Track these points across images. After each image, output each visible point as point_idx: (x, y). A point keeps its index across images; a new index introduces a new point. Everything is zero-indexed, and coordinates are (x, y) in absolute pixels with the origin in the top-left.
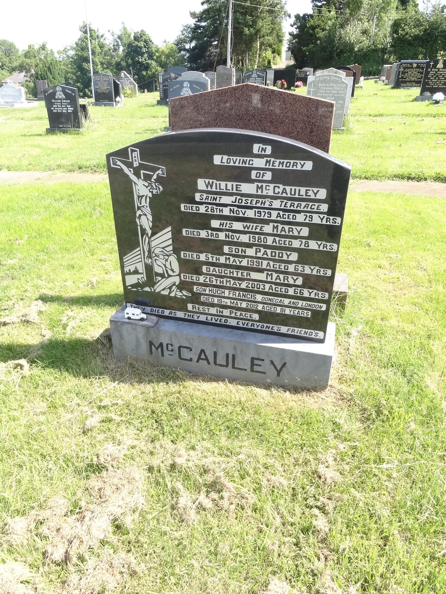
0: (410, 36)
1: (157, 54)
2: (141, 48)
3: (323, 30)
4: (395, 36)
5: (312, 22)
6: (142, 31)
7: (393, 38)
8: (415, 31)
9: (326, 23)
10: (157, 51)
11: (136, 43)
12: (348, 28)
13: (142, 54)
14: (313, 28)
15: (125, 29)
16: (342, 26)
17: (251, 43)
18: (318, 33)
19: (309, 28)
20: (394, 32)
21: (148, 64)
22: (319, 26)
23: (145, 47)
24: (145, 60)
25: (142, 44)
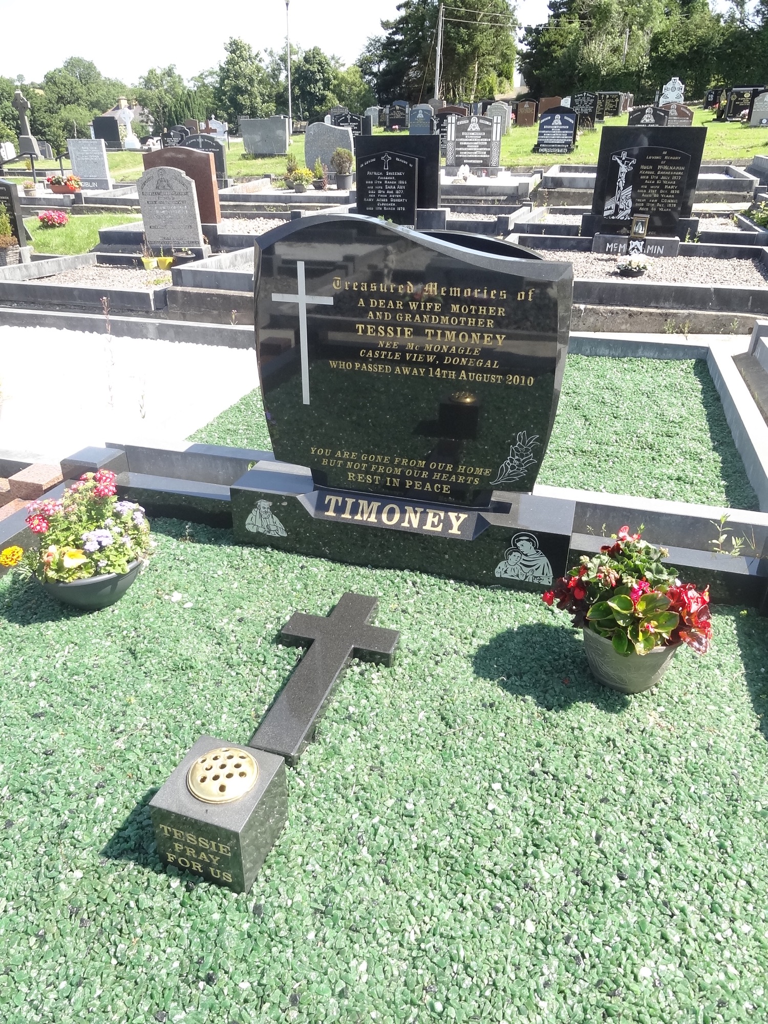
0: (673, 55)
2: (313, 73)
3: (562, 47)
4: (654, 54)
5: (547, 38)
6: (315, 48)
7: (651, 58)
8: (680, 49)
9: (566, 38)
11: (308, 66)
12: (593, 45)
13: (315, 82)
14: (548, 44)
16: (586, 42)
17: (465, 64)
18: (555, 51)
19: (543, 45)
20: (652, 50)
21: (322, 95)
22: (556, 42)
24: (320, 90)
25: (315, 68)
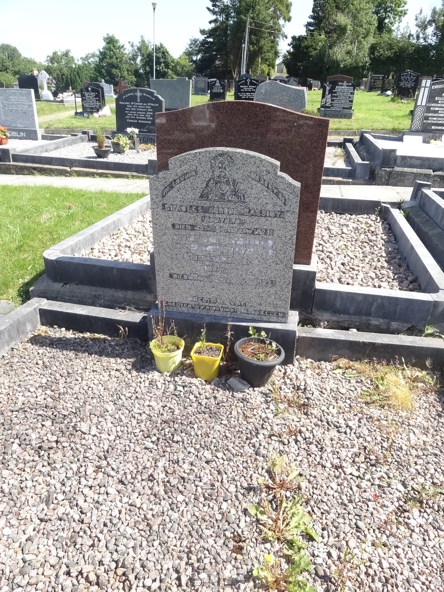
3: (315, 49)
5: (306, 43)
6: (160, 44)
8: (388, 53)
9: (317, 44)
10: (173, 61)
12: (335, 49)
13: (160, 64)
14: (307, 47)
15: (143, 41)
16: (330, 47)
17: (253, 58)
18: (311, 52)
19: (304, 47)
20: (371, 54)
22: (311, 46)
23: (162, 58)
24: (163, 69)
25: (160, 55)
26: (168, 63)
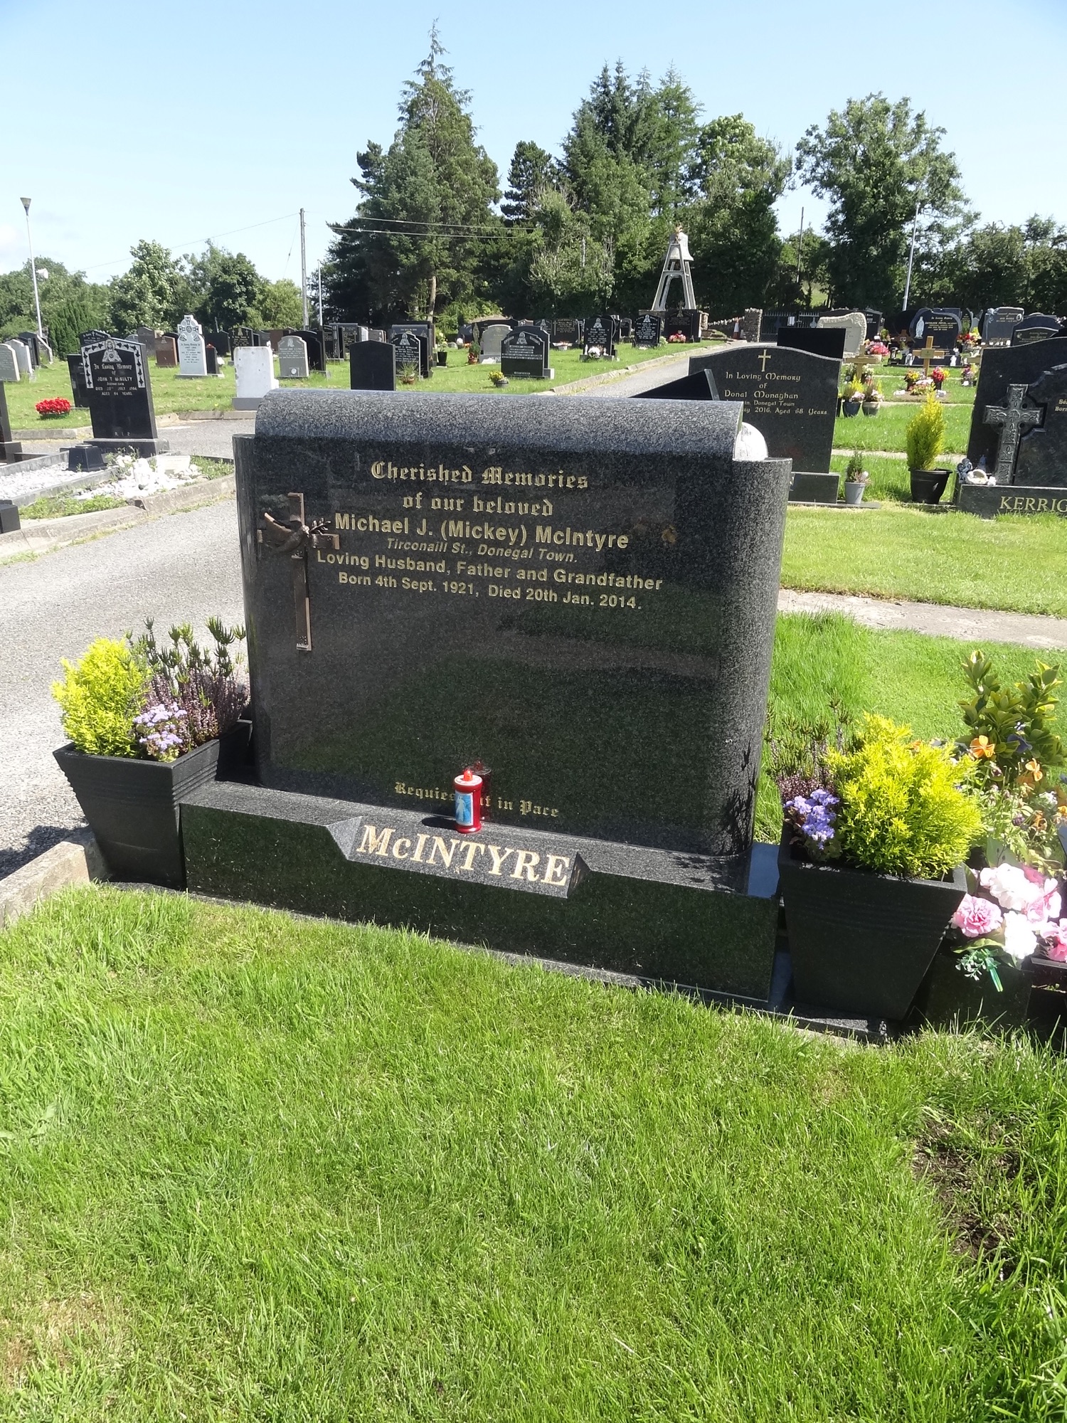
0: (639, 273)
1: (261, 297)
2: (232, 286)
4: (618, 272)
6: (239, 255)
7: (615, 275)
10: (262, 292)
11: (226, 277)
13: (235, 297)
15: (213, 251)
21: (245, 313)
23: (239, 283)
24: (241, 305)
25: (234, 279)
26: (254, 294)
